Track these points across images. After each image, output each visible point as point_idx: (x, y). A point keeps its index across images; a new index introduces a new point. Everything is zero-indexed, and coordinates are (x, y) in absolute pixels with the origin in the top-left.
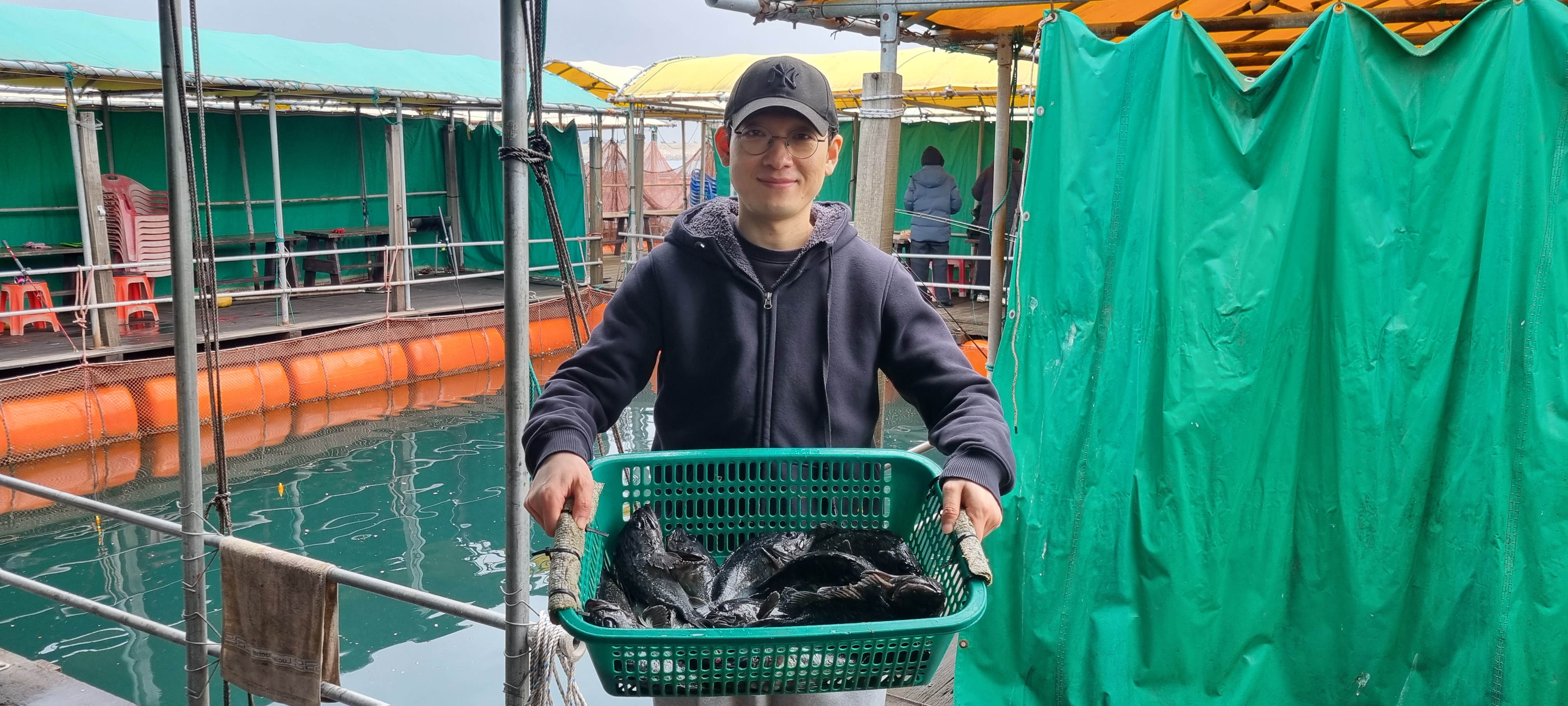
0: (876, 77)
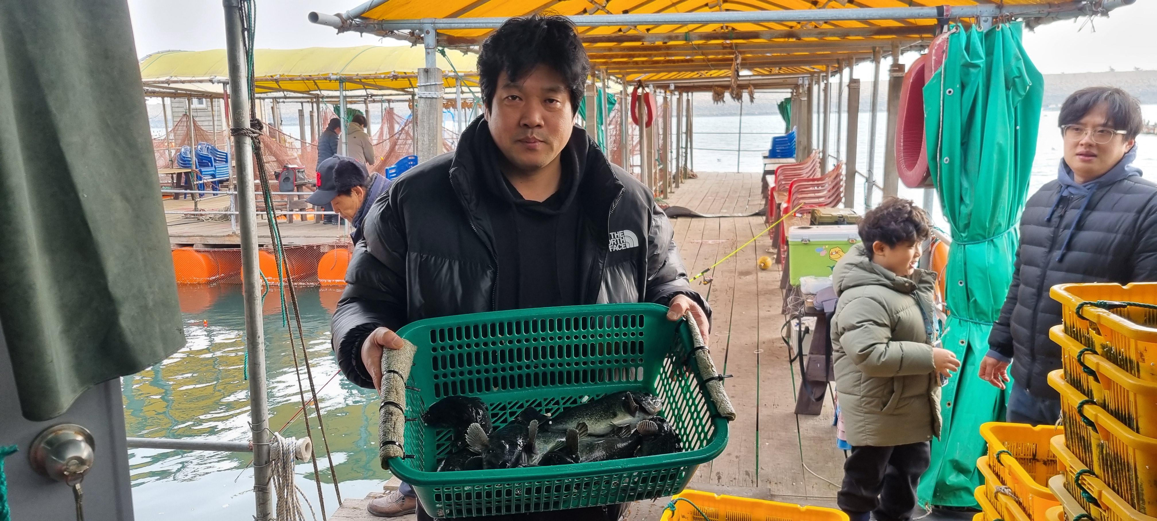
0: (427, 71)
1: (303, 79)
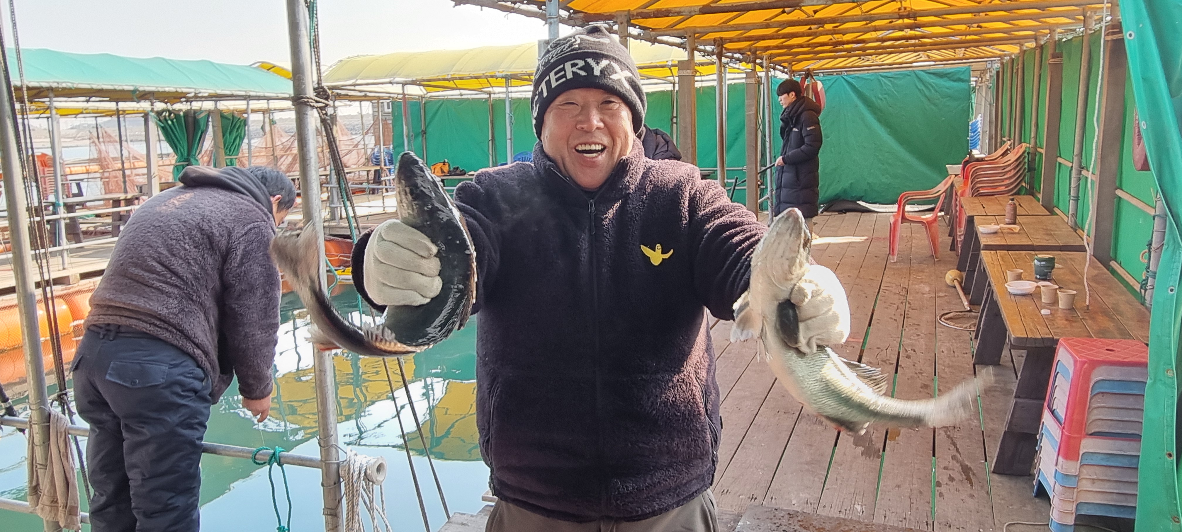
1: (472, 78)
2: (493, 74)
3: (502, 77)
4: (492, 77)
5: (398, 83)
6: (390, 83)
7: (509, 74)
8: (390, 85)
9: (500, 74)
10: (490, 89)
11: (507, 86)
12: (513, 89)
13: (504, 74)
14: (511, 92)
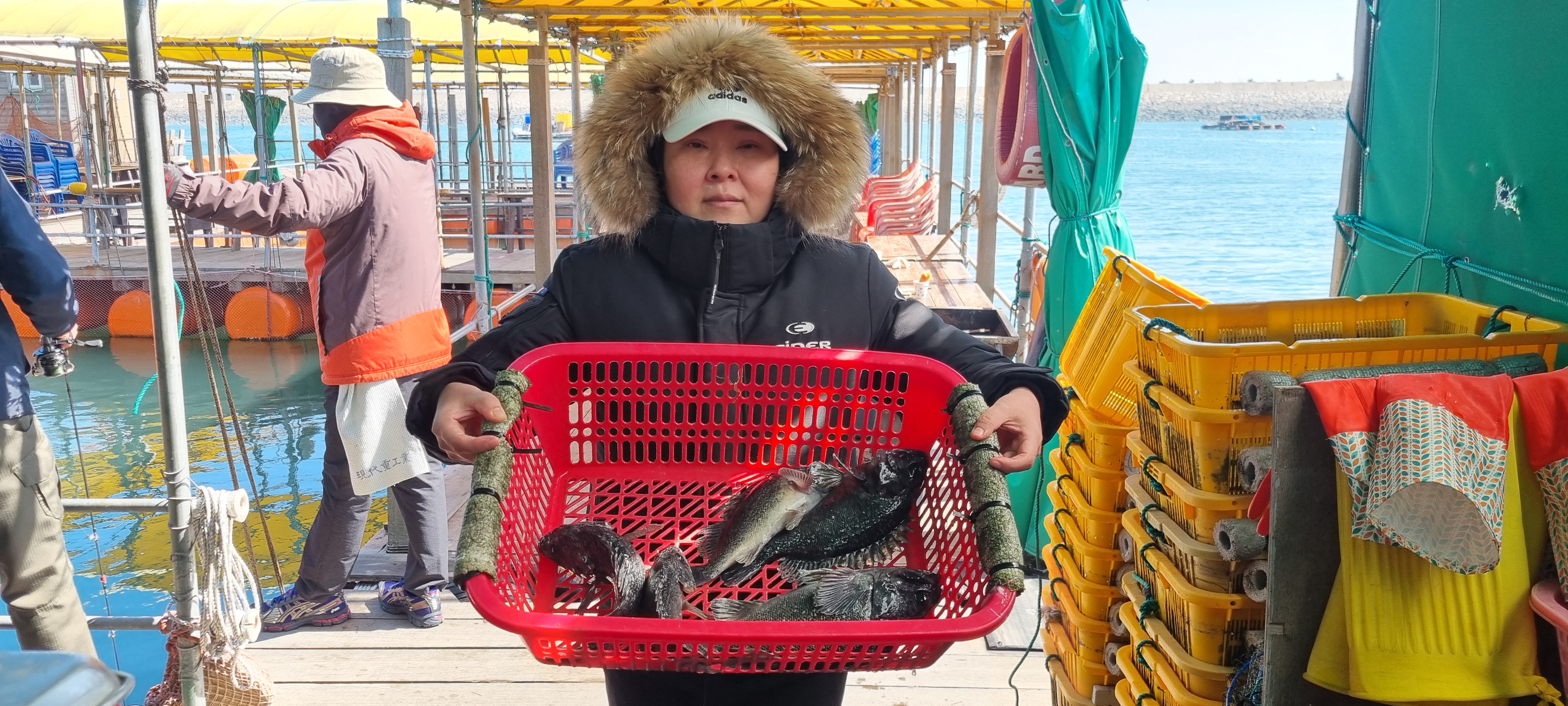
0: (387, 21)
1: (198, 44)
2: (231, 41)
3: (249, 46)
4: (232, 45)
5: (69, 44)
6: (55, 43)
7: (260, 42)
8: (55, 47)
9: (246, 42)
10: (218, 63)
11: (256, 60)
12: (266, 66)
13: (251, 42)
14: (263, 70)
